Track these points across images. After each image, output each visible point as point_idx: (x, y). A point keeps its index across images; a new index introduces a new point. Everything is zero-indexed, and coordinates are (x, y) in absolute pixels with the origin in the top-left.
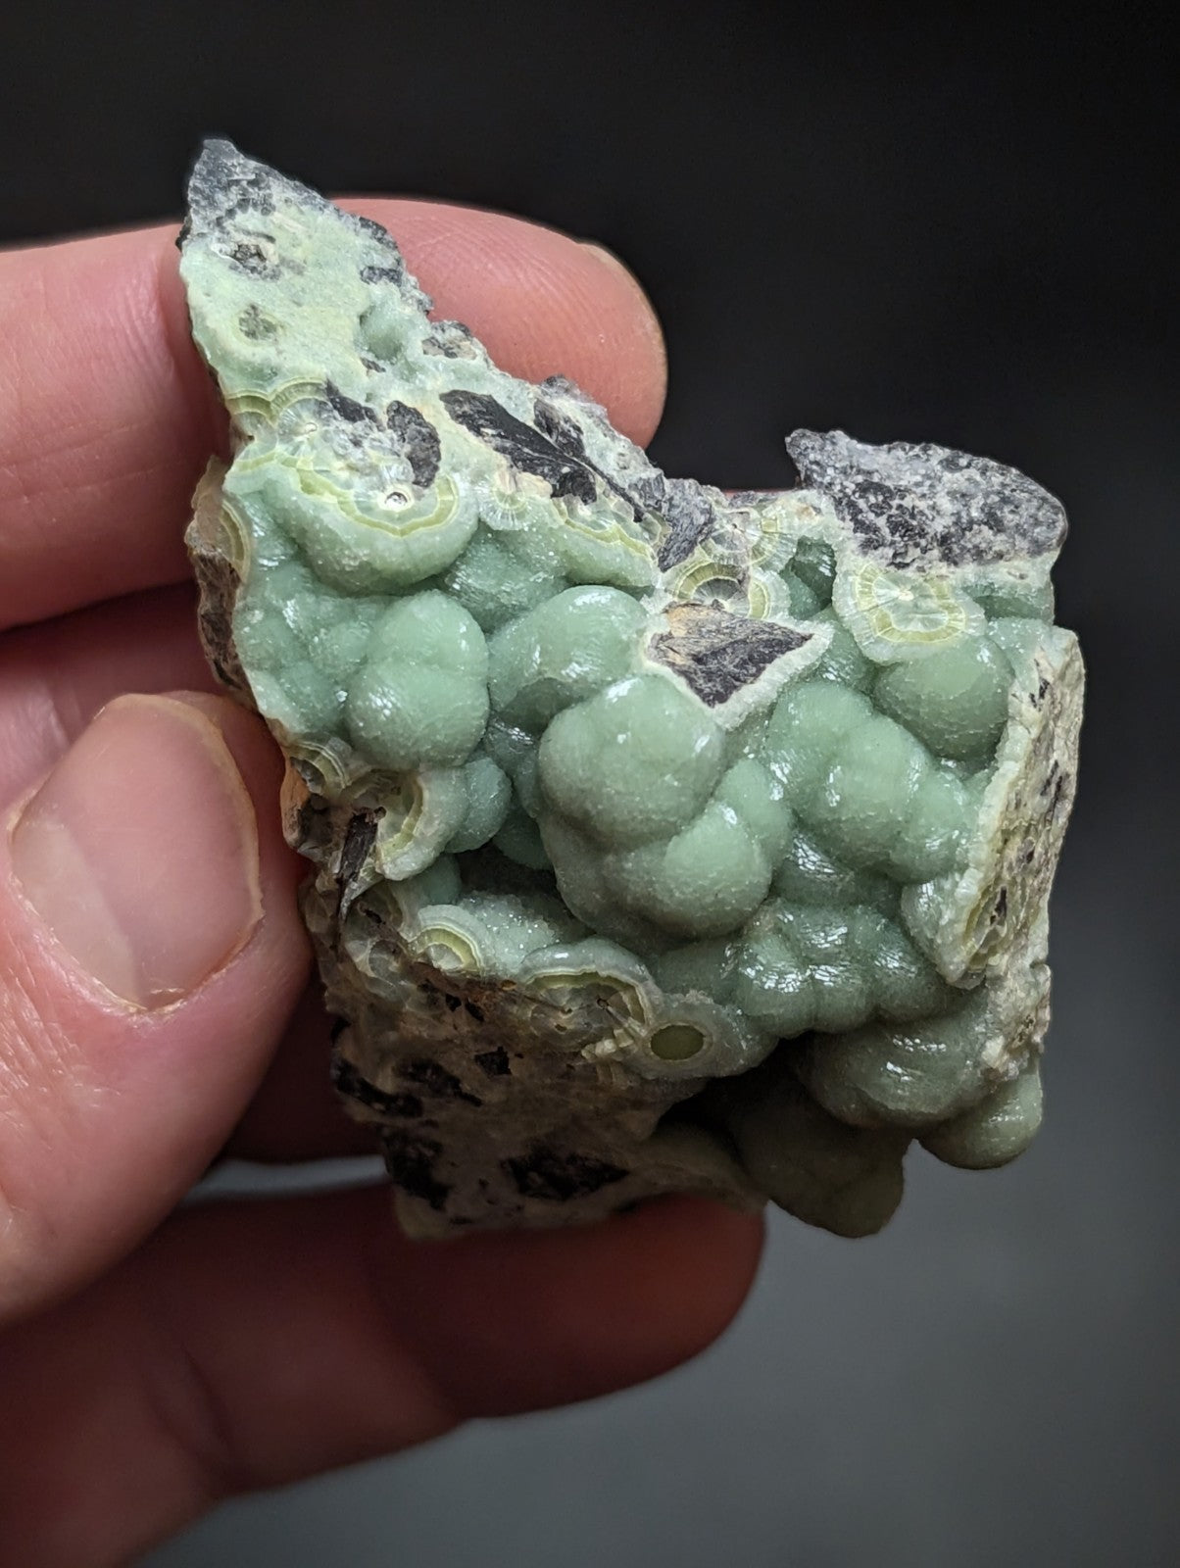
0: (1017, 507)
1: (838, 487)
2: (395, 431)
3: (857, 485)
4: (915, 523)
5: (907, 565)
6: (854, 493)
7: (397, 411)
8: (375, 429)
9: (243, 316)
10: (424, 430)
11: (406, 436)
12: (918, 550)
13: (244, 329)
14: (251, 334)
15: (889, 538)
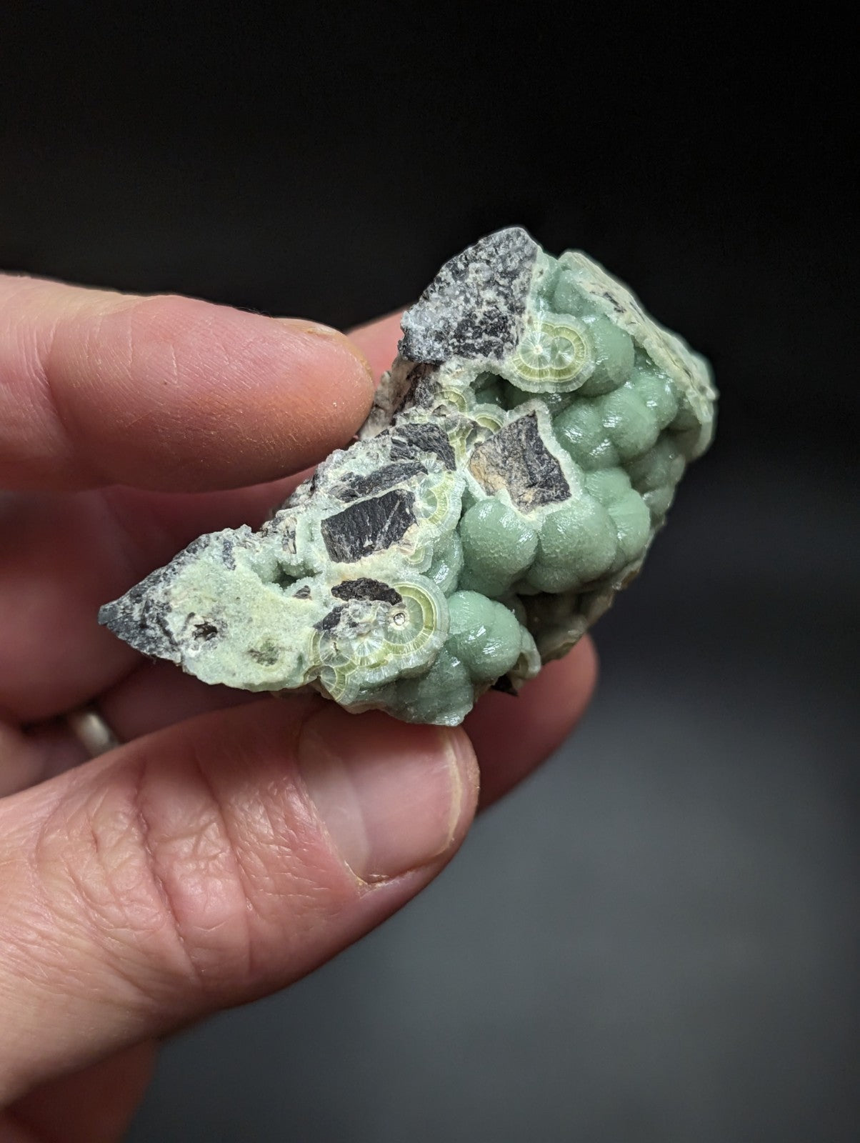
0: (510, 256)
1: (451, 348)
2: (351, 598)
3: (455, 336)
4: (496, 320)
5: (518, 337)
6: (459, 341)
7: (339, 592)
8: (347, 610)
9: (255, 660)
10: (362, 584)
11: (359, 595)
12: (512, 327)
13: (266, 663)
14: (272, 661)
15: (499, 339)
